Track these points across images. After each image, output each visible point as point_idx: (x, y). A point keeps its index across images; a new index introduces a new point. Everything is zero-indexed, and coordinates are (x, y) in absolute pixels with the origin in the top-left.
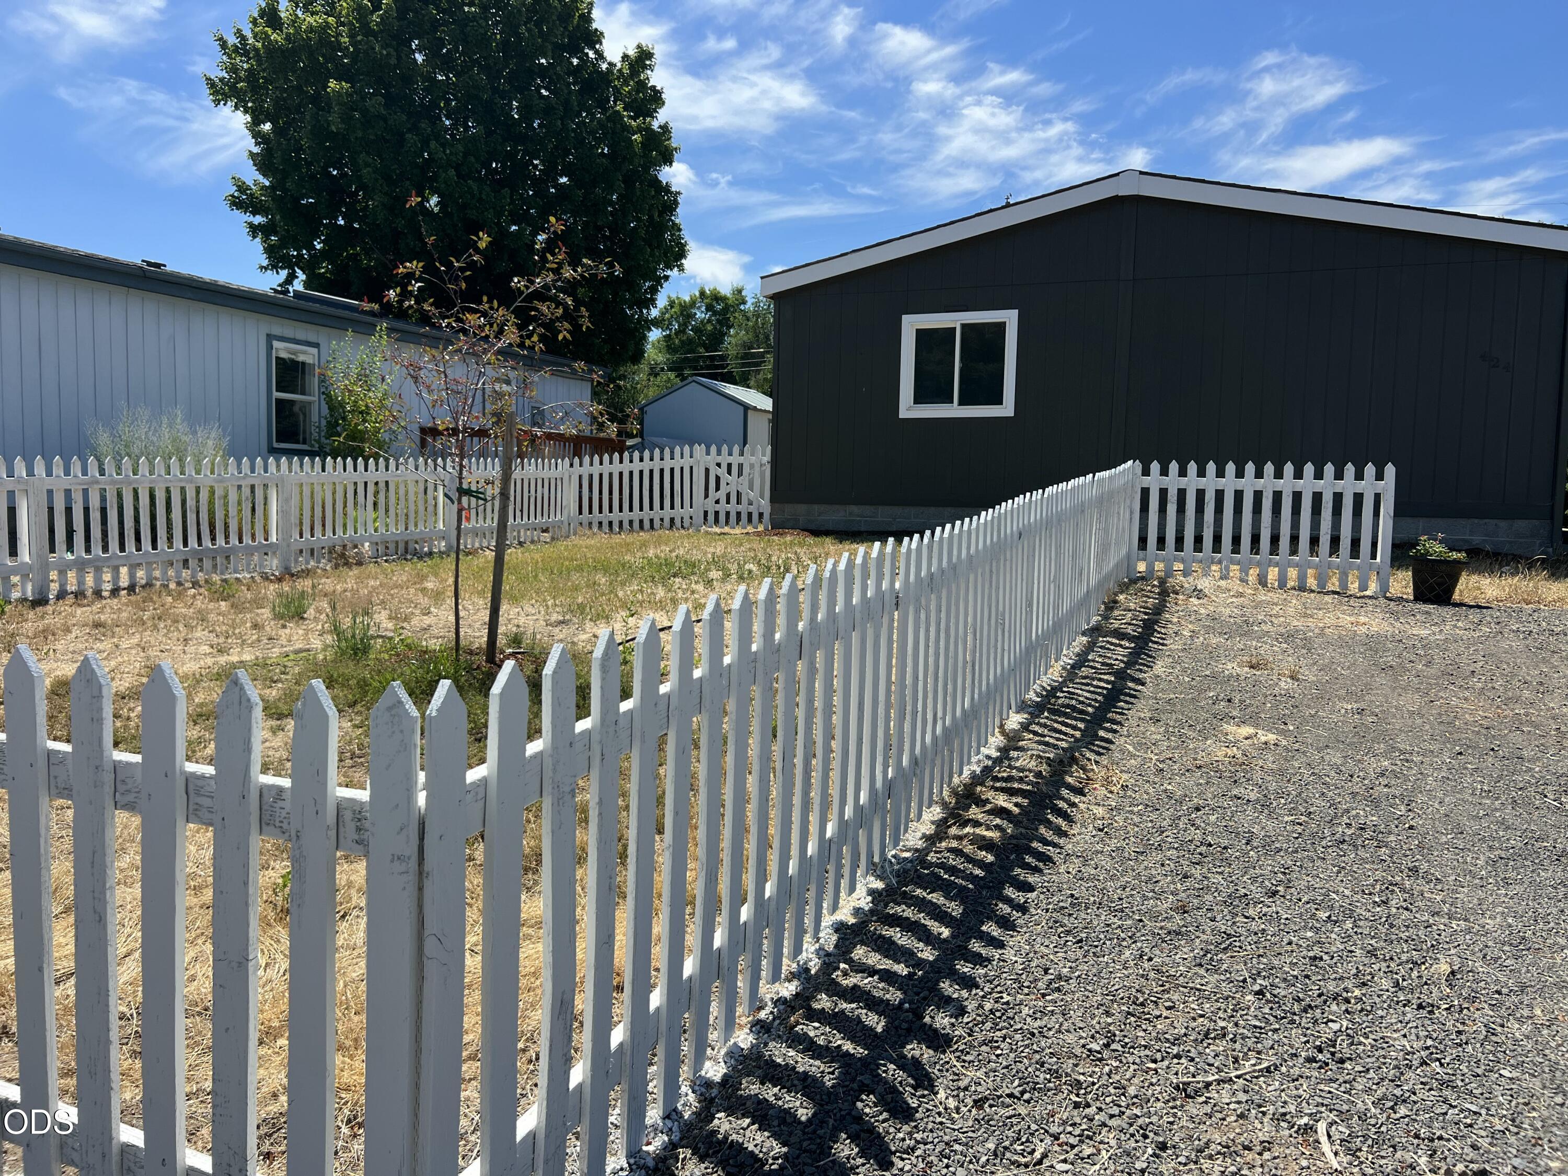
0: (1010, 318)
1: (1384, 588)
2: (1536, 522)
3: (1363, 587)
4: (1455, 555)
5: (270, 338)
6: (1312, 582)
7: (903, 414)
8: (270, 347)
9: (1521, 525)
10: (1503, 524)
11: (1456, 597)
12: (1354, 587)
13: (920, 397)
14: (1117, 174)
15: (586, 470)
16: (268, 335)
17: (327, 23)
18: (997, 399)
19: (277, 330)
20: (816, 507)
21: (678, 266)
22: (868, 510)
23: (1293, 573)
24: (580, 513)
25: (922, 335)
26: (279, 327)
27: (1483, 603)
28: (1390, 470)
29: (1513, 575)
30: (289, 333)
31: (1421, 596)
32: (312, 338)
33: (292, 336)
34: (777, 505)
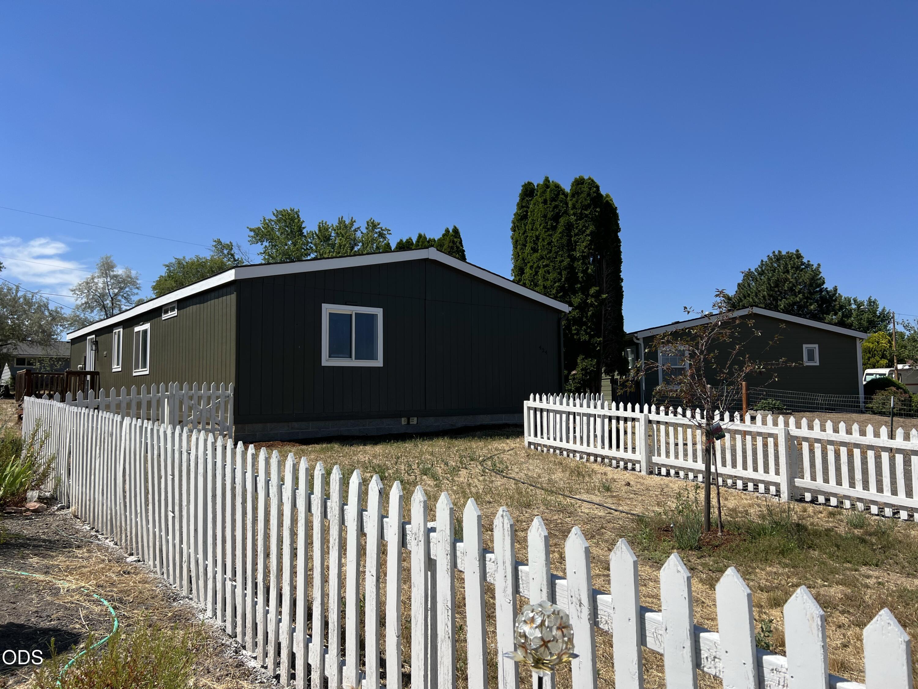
0: (379, 313)
7: (324, 363)
22: (303, 424)
25: (333, 317)
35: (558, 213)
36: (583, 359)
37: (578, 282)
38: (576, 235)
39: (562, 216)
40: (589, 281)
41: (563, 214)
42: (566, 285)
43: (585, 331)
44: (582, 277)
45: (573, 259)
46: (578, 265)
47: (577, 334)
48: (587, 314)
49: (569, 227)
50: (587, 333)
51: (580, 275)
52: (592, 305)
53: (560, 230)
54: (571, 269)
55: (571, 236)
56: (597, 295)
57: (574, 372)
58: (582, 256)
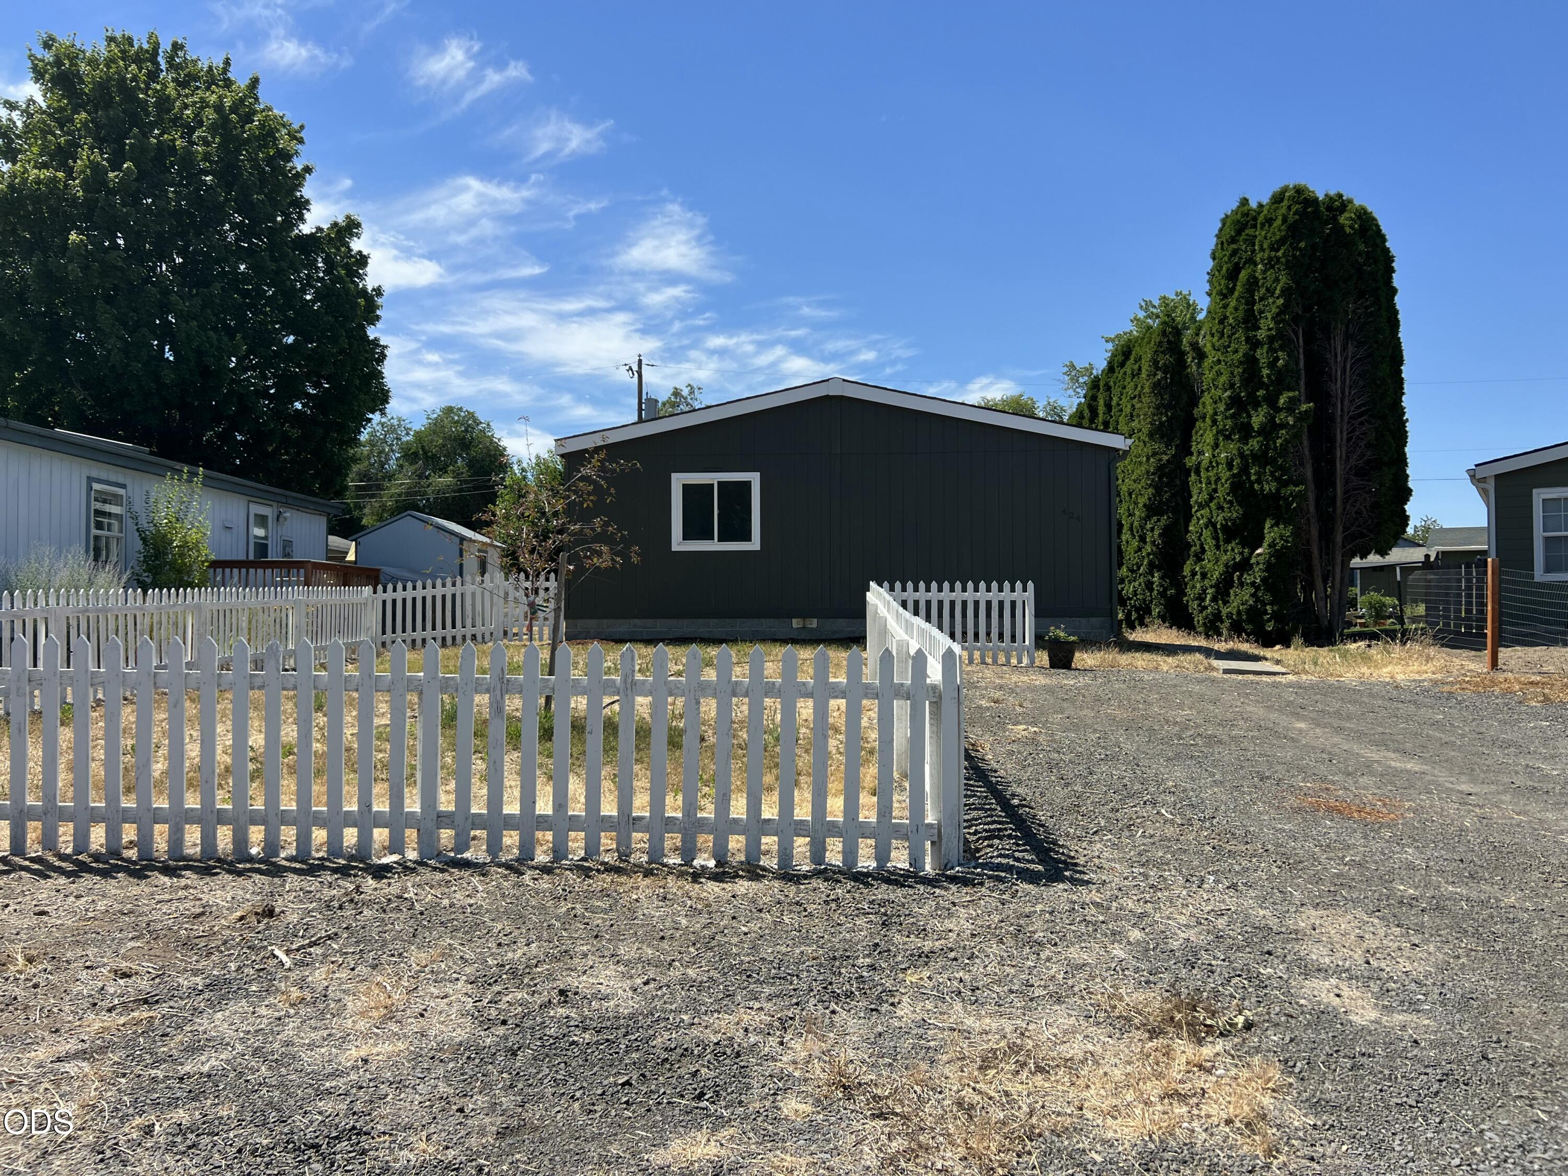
0: (754, 478)
1: (1032, 662)
2: (1103, 619)
3: (1020, 661)
4: (1072, 638)
5: (90, 480)
6: (989, 661)
7: (675, 548)
8: (90, 488)
9: (1094, 620)
10: (1083, 620)
11: (1073, 665)
12: (1014, 661)
13: (688, 535)
14: (828, 380)
15: (389, 596)
16: (88, 477)
17: (55, 177)
18: (747, 537)
19: (94, 474)
20: (605, 621)
21: (381, 410)
22: (649, 622)
23: (977, 654)
24: (384, 633)
25: (688, 489)
26: (98, 470)
27: (1088, 668)
28: (1030, 585)
29: (1100, 650)
30: (103, 476)
31: (1053, 665)
32: (121, 480)
33: (105, 478)
34: (571, 621)
35: (1237, 264)
36: (1272, 527)
37: (1262, 385)
38: (1261, 299)
39: (1243, 268)
40: (1281, 381)
41: (1245, 264)
42: (1242, 394)
43: (1272, 474)
44: (1269, 376)
45: (1254, 344)
46: (1261, 354)
47: (1259, 481)
48: (1275, 443)
49: (1253, 284)
50: (1276, 479)
51: (1265, 372)
52: (1283, 426)
53: (1236, 294)
54: (1250, 362)
55: (1254, 304)
56: (1291, 407)
57: (1259, 551)
58: (1268, 336)
